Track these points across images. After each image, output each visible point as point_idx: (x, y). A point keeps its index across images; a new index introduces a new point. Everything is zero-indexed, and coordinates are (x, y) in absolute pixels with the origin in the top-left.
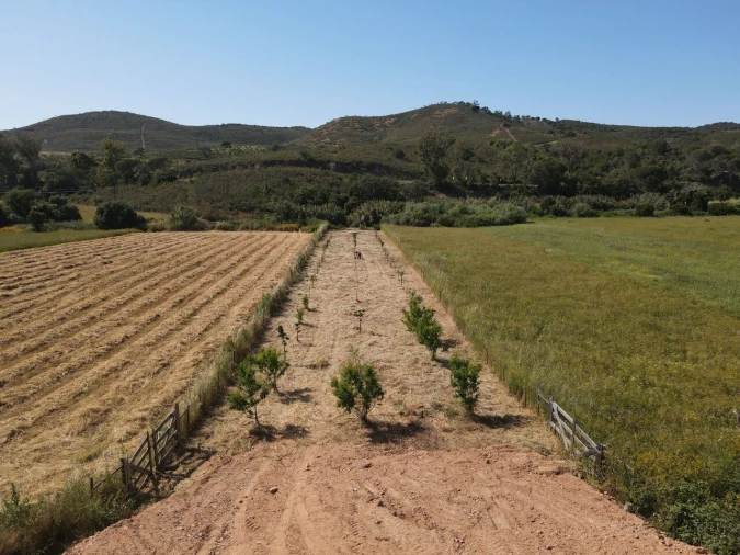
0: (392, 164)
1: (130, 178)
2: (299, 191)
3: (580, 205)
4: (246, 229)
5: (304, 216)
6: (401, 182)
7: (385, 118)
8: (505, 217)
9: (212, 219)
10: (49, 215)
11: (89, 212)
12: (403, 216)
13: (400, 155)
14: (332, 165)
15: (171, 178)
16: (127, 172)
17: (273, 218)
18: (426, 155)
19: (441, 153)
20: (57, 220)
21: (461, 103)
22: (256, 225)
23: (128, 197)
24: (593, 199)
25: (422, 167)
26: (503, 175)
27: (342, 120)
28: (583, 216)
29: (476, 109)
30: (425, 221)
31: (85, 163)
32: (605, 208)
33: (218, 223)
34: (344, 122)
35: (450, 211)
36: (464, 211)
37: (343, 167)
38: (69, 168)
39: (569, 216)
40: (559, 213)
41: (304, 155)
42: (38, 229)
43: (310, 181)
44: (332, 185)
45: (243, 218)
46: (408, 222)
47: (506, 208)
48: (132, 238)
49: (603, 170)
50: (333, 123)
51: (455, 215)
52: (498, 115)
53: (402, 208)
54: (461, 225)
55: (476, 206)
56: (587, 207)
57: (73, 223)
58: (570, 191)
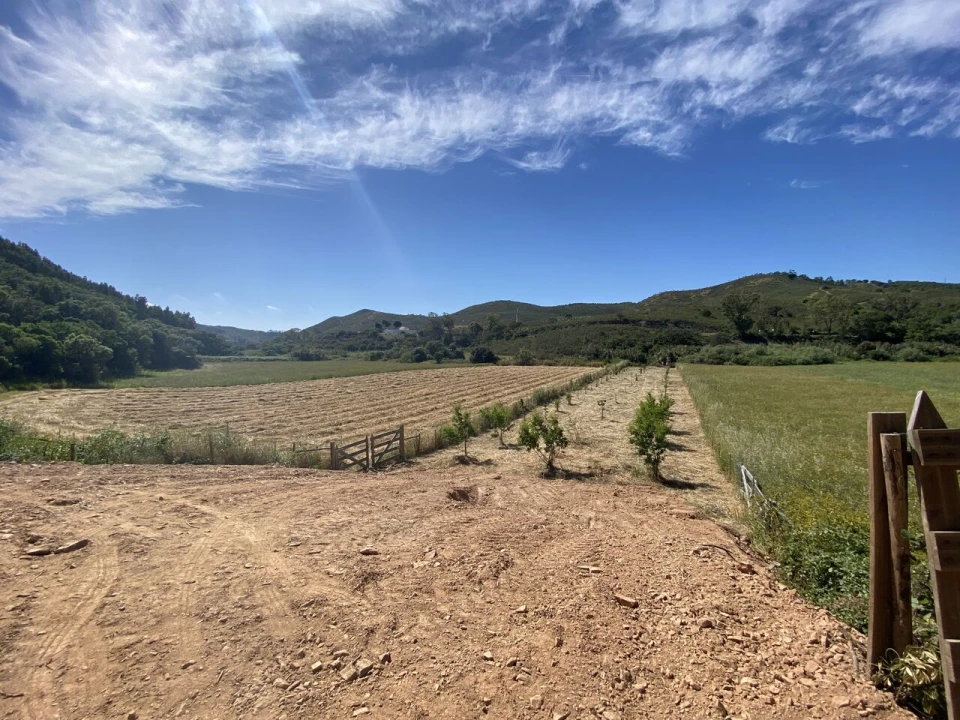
0: (697, 321)
1: (499, 337)
2: (610, 340)
3: (909, 349)
4: (564, 365)
5: (610, 357)
6: (704, 334)
7: (701, 291)
8: (807, 358)
9: (543, 359)
10: (446, 355)
11: (468, 355)
12: (697, 356)
13: (707, 314)
14: (643, 323)
15: (524, 335)
16: (499, 332)
17: (585, 358)
18: (729, 310)
19: (743, 309)
20: (451, 358)
21: (777, 273)
22: (572, 363)
23: (495, 347)
24: (927, 345)
25: (726, 322)
26: (816, 328)
27: (662, 295)
28: (912, 361)
29: (792, 276)
30: (720, 361)
31: (478, 328)
32: (942, 354)
33: (545, 361)
34: (662, 296)
35: (746, 353)
36: (761, 353)
37: (651, 324)
38: (468, 331)
39: (892, 360)
40: (878, 357)
41: (620, 316)
42: (439, 362)
43: (621, 334)
44: (639, 336)
45: (565, 359)
46: (701, 361)
47: (807, 351)
48: (490, 368)
49: (944, 322)
50: (654, 297)
51: (751, 356)
52: (818, 281)
53: (698, 351)
54: (757, 364)
55: (776, 350)
56: (915, 351)
57: (458, 360)
58: (899, 337)
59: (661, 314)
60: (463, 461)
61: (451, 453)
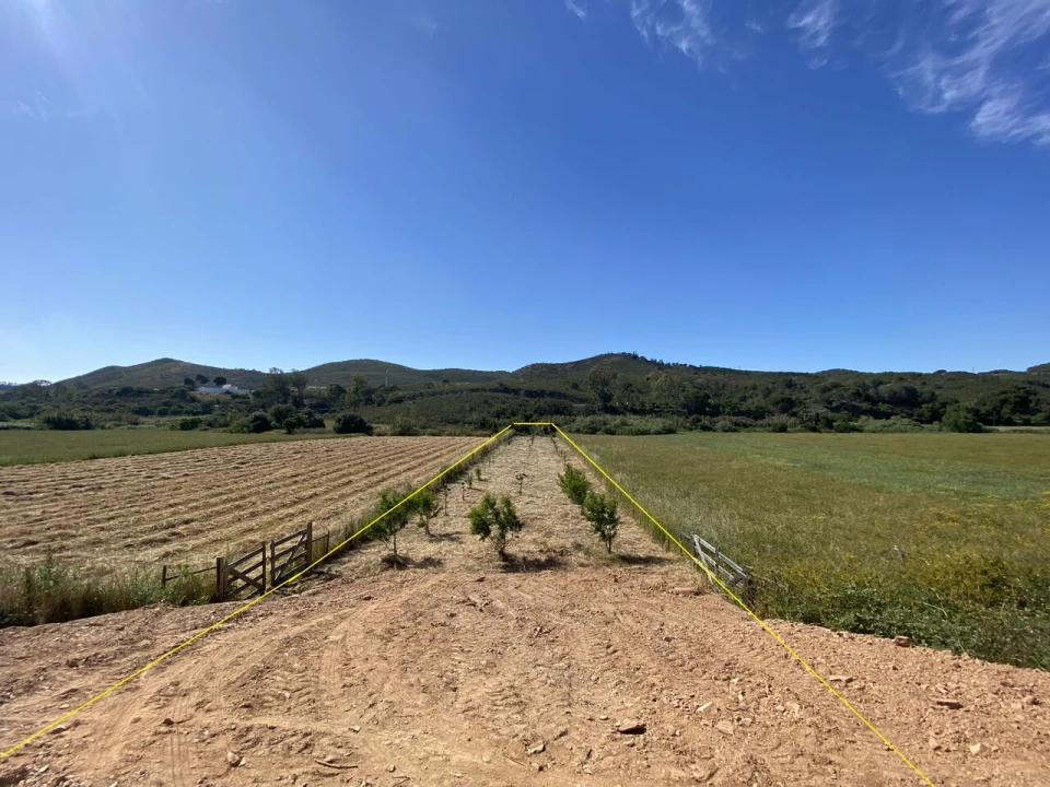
0: (568, 392)
1: (369, 401)
2: (494, 409)
3: (722, 422)
4: (450, 435)
5: (496, 426)
6: (575, 405)
7: (566, 364)
8: (658, 429)
9: (424, 428)
10: (300, 423)
11: (330, 424)
12: (574, 426)
13: (575, 386)
14: (522, 392)
15: (399, 401)
16: (368, 396)
17: (472, 427)
18: (594, 384)
19: (605, 383)
20: (306, 427)
21: (624, 353)
22: (458, 433)
23: (365, 413)
24: (734, 419)
25: (591, 394)
26: (658, 403)
27: (533, 365)
28: (727, 431)
29: (635, 357)
30: (593, 431)
31: (340, 390)
32: (745, 426)
33: (429, 430)
34: (535, 367)
35: (613, 424)
36: (624, 424)
37: (530, 394)
38: (326, 394)
39: (714, 431)
40: (705, 428)
41: (501, 385)
42: (289, 433)
43: (504, 403)
44: (521, 406)
45: (449, 428)
46: (578, 431)
47: (656, 423)
48: (359, 440)
49: (741, 400)
50: (527, 367)
51: (616, 426)
52: (653, 362)
53: (574, 421)
54: (622, 434)
55: (635, 421)
56: (729, 424)
57: (317, 430)
58: (716, 412)
59: (537, 385)
60: (395, 562)
61: (375, 553)
